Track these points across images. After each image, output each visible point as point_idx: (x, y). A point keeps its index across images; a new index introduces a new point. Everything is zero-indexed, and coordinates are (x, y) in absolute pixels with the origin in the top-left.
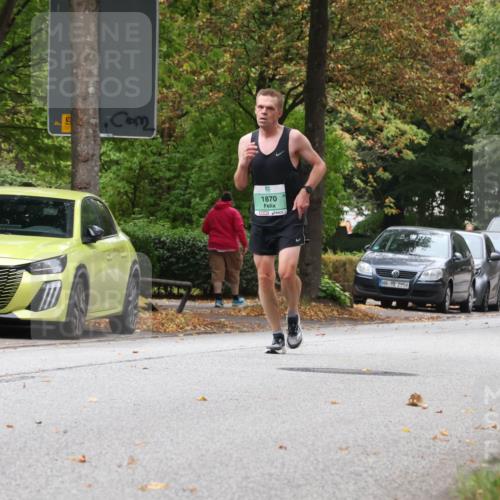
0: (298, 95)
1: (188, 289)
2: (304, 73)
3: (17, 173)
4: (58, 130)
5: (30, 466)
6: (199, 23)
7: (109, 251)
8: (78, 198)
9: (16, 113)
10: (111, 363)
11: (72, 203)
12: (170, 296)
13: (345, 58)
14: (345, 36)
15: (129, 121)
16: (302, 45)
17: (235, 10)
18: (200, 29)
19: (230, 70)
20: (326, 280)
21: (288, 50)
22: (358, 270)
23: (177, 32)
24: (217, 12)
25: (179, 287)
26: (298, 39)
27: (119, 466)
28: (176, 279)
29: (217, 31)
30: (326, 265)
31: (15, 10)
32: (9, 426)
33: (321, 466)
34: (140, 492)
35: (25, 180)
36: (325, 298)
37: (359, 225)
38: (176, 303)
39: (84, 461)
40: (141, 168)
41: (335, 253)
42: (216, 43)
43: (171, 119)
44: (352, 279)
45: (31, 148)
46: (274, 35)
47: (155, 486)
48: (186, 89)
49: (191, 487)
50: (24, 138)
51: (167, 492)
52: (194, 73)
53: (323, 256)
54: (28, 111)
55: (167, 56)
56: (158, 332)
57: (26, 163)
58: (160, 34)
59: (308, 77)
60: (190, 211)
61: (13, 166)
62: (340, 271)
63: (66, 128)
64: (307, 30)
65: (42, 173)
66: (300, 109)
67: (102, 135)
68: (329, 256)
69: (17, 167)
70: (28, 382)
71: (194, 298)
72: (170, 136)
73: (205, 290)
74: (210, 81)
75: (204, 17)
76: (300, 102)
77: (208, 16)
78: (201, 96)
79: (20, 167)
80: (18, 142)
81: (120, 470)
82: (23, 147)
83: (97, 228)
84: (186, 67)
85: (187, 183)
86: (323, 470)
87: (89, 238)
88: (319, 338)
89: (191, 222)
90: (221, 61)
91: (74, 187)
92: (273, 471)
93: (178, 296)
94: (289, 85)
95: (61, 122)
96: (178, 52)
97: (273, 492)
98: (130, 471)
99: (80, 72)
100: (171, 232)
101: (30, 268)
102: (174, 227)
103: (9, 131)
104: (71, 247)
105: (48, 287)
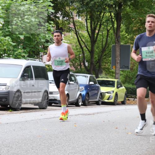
5: (107, 129)
7: (121, 90)
8: (116, 80)
10: (121, 110)
11: (115, 81)
12: (132, 98)
15: (125, 67)
25: (134, 96)
27: (123, 129)
31: (106, 48)
32: (104, 121)
34: (127, 134)
35: (107, 77)
38: (133, 99)
39: (117, 128)
40: (127, 75)
43: (132, 67)
45: (108, 72)
47: (130, 133)
51: (132, 134)
54: (107, 65)
56: (130, 104)
63: (114, 68)
65: (110, 76)
67: (120, 70)
70: (107, 113)
72: (132, 69)
79: (106, 75)
80: (106, 71)
83: (119, 86)
87: (118, 88)
91: (115, 78)
93: (133, 98)
98: (125, 130)
99: (117, 58)
100: (132, 86)
101: (108, 93)
102: (133, 85)
103: (104, 69)
104: (115, 89)
105: (111, 96)
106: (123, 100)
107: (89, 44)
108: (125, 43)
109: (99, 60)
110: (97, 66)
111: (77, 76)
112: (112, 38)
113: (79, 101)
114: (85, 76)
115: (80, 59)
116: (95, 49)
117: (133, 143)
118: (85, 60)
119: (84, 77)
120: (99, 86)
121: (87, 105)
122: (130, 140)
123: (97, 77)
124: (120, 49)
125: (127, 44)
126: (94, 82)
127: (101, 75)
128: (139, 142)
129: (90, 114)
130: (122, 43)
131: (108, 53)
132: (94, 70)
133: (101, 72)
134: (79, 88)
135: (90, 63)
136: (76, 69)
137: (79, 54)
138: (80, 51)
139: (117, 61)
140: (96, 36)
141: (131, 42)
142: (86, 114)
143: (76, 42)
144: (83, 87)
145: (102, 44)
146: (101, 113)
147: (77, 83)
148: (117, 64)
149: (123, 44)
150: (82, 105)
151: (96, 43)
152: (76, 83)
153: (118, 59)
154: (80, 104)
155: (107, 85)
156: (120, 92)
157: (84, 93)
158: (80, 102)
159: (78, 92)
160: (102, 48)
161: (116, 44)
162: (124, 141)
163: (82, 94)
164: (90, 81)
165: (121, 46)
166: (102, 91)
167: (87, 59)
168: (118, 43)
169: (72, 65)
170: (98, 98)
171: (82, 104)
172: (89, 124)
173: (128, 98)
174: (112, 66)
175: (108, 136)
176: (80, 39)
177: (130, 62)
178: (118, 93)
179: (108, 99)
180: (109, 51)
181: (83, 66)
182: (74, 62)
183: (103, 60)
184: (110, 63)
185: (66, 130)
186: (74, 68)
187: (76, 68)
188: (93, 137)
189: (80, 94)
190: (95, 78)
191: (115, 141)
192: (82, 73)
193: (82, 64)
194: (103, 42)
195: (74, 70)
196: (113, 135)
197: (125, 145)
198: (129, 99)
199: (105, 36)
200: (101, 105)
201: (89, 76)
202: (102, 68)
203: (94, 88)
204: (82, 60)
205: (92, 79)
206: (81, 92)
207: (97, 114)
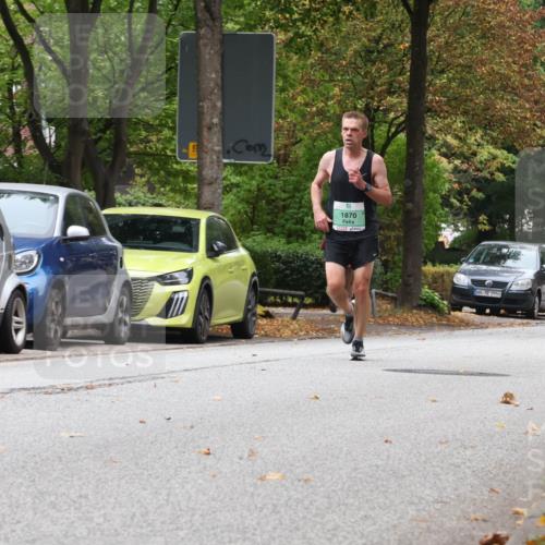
0: (400, 125)
1: (302, 298)
2: (405, 105)
3: (149, 195)
4: (185, 156)
5: (161, 458)
6: (311, 61)
7: (231, 265)
8: (203, 217)
9: (149, 142)
10: (232, 365)
11: (198, 221)
12: (285, 304)
13: (442, 90)
14: (442, 72)
15: (249, 148)
16: (404, 79)
17: (343, 49)
18: (312, 66)
19: (339, 102)
20: (426, 291)
21: (391, 84)
22: (455, 281)
23: (291, 69)
24: (327, 51)
25: (293, 296)
26: (400, 74)
27: (241, 458)
28: (290, 289)
29: (327, 68)
30: (425, 276)
32: (141, 422)
33: (423, 458)
34: (259, 482)
35: (156, 201)
36: (424, 306)
37: (455, 240)
38: (291, 311)
39: (209, 454)
40: (259, 190)
41: (434, 265)
42: (327, 78)
43: (286, 146)
44: (449, 288)
45: (162, 172)
46: (378, 70)
47: (273, 476)
48: (299, 119)
49: (305, 478)
50: (156, 164)
51: (284, 482)
52: (307, 105)
53: (423, 268)
54: (159, 140)
55: (283, 90)
56: (275, 337)
57: (157, 186)
58: (277, 70)
59: (409, 108)
60: (304, 228)
61: (146, 189)
62: (438, 282)
63: (193, 155)
64: (408, 66)
65: (171, 194)
66: (402, 136)
67: (225, 161)
68: (429, 268)
69: (149, 190)
70: (158, 382)
71: (306, 306)
72: (286, 161)
73: (316, 299)
74: (320, 113)
75: (316, 55)
76: (402, 131)
77: (319, 55)
78: (313, 125)
79: (152, 190)
80: (150, 168)
81: (242, 462)
82: (155, 172)
83: (220, 244)
84: (299, 99)
85: (300, 202)
86: (425, 462)
87: (213, 253)
88: (420, 342)
89: (304, 238)
90: (331, 94)
91: (199, 207)
92: (380, 463)
93: (293, 305)
94: (392, 115)
95: (188, 149)
96: (292, 86)
97: (379, 483)
98: (250, 463)
99: (206, 105)
100: (286, 247)
101: (164, 279)
102: (289, 243)
103: (142, 158)
104: (197, 261)
105: (176, 296)
106: (238, 317)
108: (247, 24)
110: (103, 144)
113: (14, 325)
114: (45, 198)
115: (12, 108)
117: (288, 522)
118: (38, 113)
119: (38, 201)
120: (115, 248)
122: (275, 506)
123: (107, 201)
124: (223, 56)
125: (259, 32)
126: (89, 226)
127: (124, 192)
128: (318, 519)
129: (70, 390)
130: (230, 26)
132: (90, 163)
133: (128, 179)
134: (10, 258)
135: (65, 130)
137: (10, 83)
138: (14, 69)
139: (207, 120)
141: (276, 21)
142: (52, 387)
144: (33, 253)
146: (127, 380)
147: (3, 232)
148: (205, 133)
149: (237, 27)
153: (214, 106)
154: (19, 338)
155: (156, 241)
156: (228, 275)
157: (38, 283)
158: (17, 331)
159: (5, 278)
161: (202, 31)
162: (245, 513)
163: (28, 288)
164: (69, 220)
165: (227, 40)
166: (132, 274)
168: (210, 23)
171: (30, 338)
172: (65, 435)
173: (266, 308)
174: (183, 144)
175: (164, 492)
177: (274, 125)
178: (215, 283)
179: (164, 314)
181: (31, 143)
184: (173, 129)
188: (86, 497)
189: (20, 289)
190: (95, 204)
191: (197, 517)
192: (28, 181)
193: (25, 133)
196: (189, 486)
197: (249, 535)
198: (272, 310)
201: (62, 193)
202: (130, 153)
203: (93, 257)
204: (24, 112)
205: (80, 210)
206: (24, 280)
207: (106, 388)
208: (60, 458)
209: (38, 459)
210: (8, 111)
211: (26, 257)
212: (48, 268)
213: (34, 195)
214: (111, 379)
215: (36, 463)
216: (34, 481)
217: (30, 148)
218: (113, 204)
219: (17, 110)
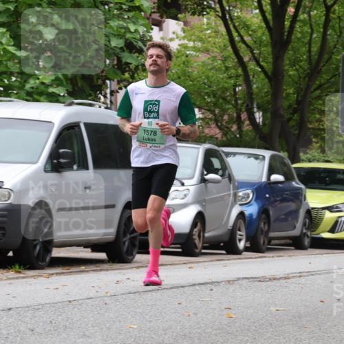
3: (321, 155)
9: (321, 121)
31: (322, 65)
32: (322, 301)
35: (326, 159)
61: (319, 151)
69: (321, 151)
79: (323, 151)
80: (321, 138)
101: (330, 209)
103: (317, 132)
105: (340, 220)
107: (267, 51)
109: (299, 102)
110: (292, 123)
111: (228, 154)
112: (341, 32)
113: (238, 237)
114: (256, 157)
115: (236, 101)
116: (286, 68)
118: (252, 104)
119: (252, 160)
120: (300, 189)
121: (264, 248)
123: (295, 159)
126: (284, 174)
127: (306, 153)
129: (275, 279)
131: (328, 81)
132: (284, 135)
133: (308, 144)
134: (235, 195)
135: (269, 115)
136: (225, 134)
137: (235, 86)
138: (237, 76)
140: (287, 24)
142: (263, 277)
143: (222, 44)
144: (249, 191)
145: (310, 51)
146: (310, 273)
147: (230, 178)
150: (247, 249)
151: (290, 47)
152: (227, 179)
154: (241, 245)
155: (327, 185)
157: (252, 210)
158: (240, 240)
159: (232, 207)
160: (310, 63)
163: (247, 213)
164: (271, 171)
166: (312, 205)
167: (260, 101)
169: (211, 119)
170: (299, 225)
171: (248, 245)
172: (273, 309)
176: (235, 34)
179: (332, 230)
180: (331, 75)
181: (247, 122)
182: (217, 111)
183: (314, 101)
185: (199, 328)
186: (217, 131)
187: (225, 130)
189: (241, 214)
190: (288, 161)
192: (245, 146)
193: (244, 116)
194: (313, 45)
195: (219, 136)
199: (318, 25)
200: (311, 251)
201: (267, 154)
202: (310, 129)
203: (287, 194)
204: (243, 103)
205: (278, 165)
206: (244, 208)
207: (298, 279)
208: (271, 324)
209: (257, 325)
210: (233, 102)
211: (245, 194)
212: (259, 201)
213: (250, 156)
214: (300, 272)
215: (256, 327)
216: (255, 339)
217: (247, 125)
218: (299, 161)
219: (239, 102)
